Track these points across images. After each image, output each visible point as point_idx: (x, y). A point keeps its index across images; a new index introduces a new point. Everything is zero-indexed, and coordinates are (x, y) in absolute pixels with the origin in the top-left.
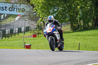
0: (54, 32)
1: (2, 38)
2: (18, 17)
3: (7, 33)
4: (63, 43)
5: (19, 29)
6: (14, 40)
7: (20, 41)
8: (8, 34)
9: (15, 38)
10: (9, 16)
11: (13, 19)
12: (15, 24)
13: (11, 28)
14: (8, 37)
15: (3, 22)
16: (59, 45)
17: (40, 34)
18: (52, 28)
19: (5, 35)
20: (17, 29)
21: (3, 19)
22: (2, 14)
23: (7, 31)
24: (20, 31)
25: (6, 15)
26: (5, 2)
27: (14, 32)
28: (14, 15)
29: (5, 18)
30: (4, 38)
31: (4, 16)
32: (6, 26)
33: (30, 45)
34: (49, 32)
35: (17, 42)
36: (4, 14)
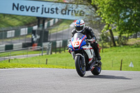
0: (84, 47)
1: (51, 53)
3: (58, 46)
8: (60, 48)
10: (61, 21)
11: (67, 26)
13: (65, 38)
14: (60, 51)
15: (53, 31)
16: (92, 67)
17: (106, 47)
19: (56, 48)
21: (52, 26)
22: (51, 19)
23: (59, 43)
25: (57, 20)
26: (55, 2)
29: (55, 24)
30: (54, 53)
31: (54, 21)
32: (57, 35)
34: (76, 46)
36: (55, 19)
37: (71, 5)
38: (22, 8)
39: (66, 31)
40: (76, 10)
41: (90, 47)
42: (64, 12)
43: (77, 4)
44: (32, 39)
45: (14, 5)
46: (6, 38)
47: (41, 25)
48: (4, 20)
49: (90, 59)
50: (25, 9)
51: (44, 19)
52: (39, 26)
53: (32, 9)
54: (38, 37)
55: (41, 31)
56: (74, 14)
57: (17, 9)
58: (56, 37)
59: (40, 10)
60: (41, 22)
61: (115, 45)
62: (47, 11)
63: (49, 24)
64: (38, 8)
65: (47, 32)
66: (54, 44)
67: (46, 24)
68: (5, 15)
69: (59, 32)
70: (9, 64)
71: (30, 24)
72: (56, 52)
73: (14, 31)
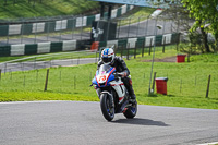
0: (112, 83)
4: (135, 104)
14: (135, 54)
16: (124, 109)
17: (194, 53)
18: (107, 75)
21: (125, 14)
23: (132, 42)
24: (159, 42)
33: (166, 80)
34: (101, 82)
35: (142, 70)
41: (120, 82)
44: (92, 34)
49: (120, 99)
54: (101, 32)
55: (105, 24)
61: (208, 51)
71: (91, 10)
73: (65, 21)
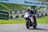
1: (37, 18)
2: (45, 8)
5: (46, 14)
6: (43, 19)
7: (46, 20)
9: (44, 19)
10: (41, 7)
11: (43, 9)
12: (44, 11)
13: (42, 13)
14: (40, 18)
15: (38, 10)
16: (33, 25)
20: (45, 14)
25: (39, 7)
26: (39, 1)
27: (43, 15)
28: (43, 7)
32: (39, 12)
36: (39, 6)
37: (44, 2)
38: (27, 3)
39: (43, 11)
40: (46, 3)
42: (42, 4)
43: (47, 2)
45: (25, 2)
46: (22, 13)
47: (34, 8)
48: (21, 7)
49: (32, 22)
50: (29, 3)
51: (35, 7)
52: (33, 9)
53: (31, 3)
56: (45, 5)
57: (26, 3)
58: (39, 13)
59: (34, 3)
60: (34, 7)
62: (36, 4)
63: (37, 8)
64: (33, 3)
65: (36, 11)
66: (38, 15)
67: (36, 8)
68: (22, 5)
69: (40, 11)
70: (23, 22)
72: (39, 18)
